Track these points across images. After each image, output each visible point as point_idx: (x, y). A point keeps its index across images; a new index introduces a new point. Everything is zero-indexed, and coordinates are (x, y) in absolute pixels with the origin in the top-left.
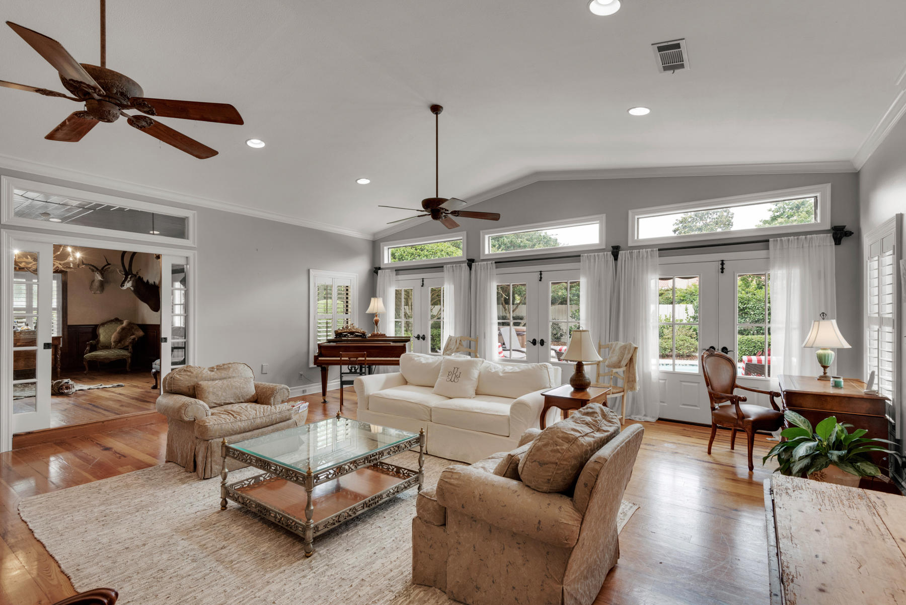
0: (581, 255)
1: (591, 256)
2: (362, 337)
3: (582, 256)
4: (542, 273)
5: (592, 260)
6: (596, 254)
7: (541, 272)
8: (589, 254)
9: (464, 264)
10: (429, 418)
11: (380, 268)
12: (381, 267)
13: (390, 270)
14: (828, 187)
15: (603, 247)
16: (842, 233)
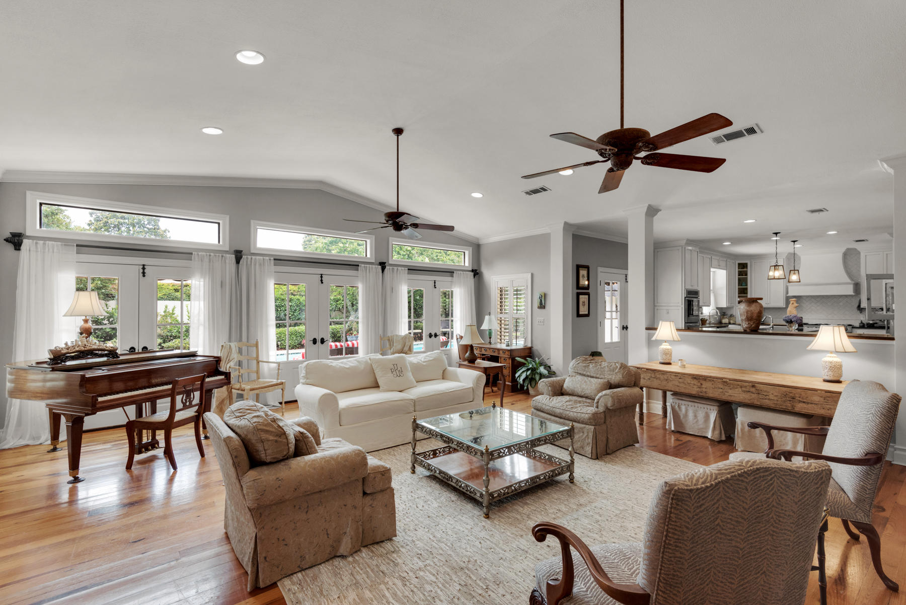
1: (367, 267)
3: (359, 266)
4: (323, 276)
5: (368, 271)
6: (371, 266)
7: (321, 275)
8: (364, 265)
9: (227, 256)
11: (25, 237)
12: (29, 235)
13: (59, 243)
14: (471, 249)
15: (373, 261)
16: (476, 273)
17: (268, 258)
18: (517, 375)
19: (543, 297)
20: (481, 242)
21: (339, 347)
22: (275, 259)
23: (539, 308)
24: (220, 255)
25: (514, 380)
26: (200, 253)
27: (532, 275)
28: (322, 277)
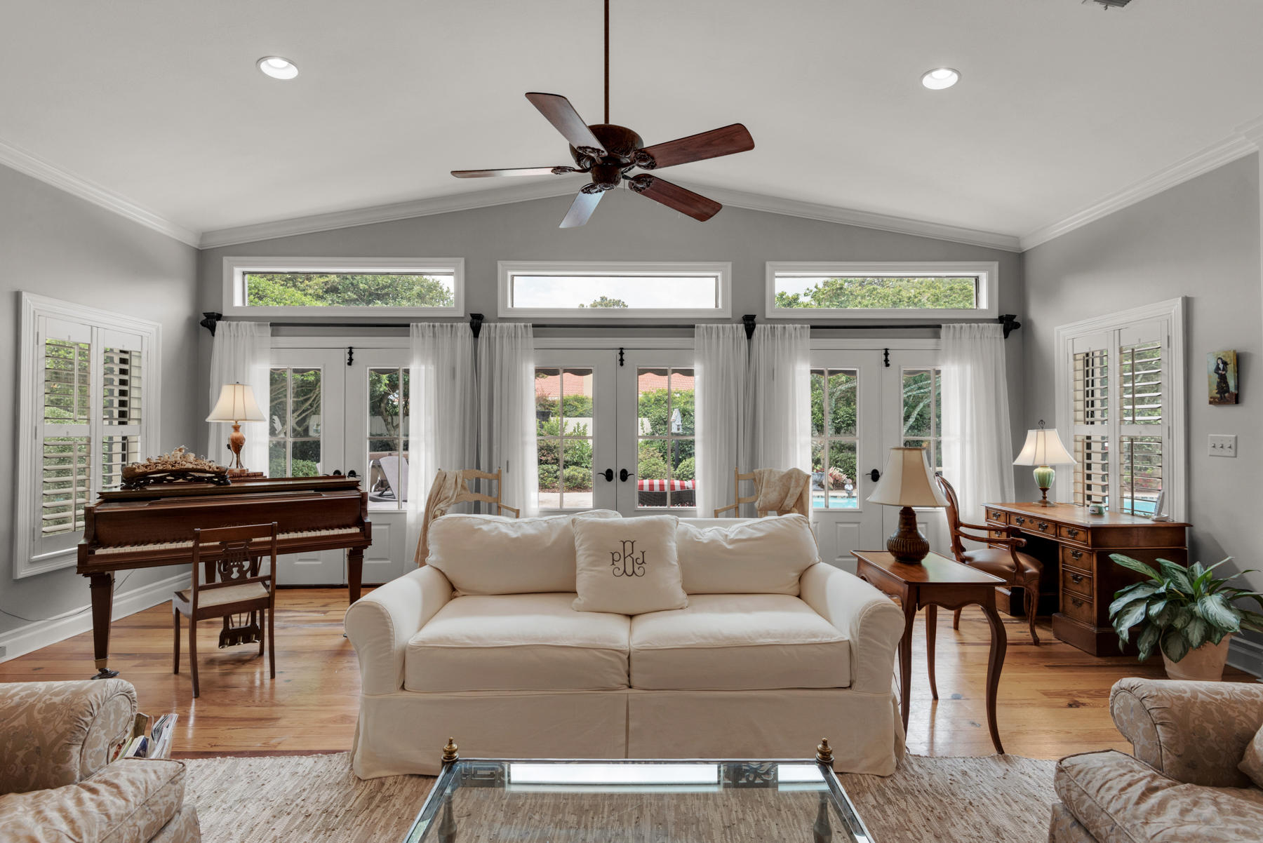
0: (696, 325)
1: (711, 328)
2: (214, 482)
3: (698, 327)
5: (714, 336)
6: (720, 325)
7: (622, 349)
8: (708, 325)
9: (460, 325)
10: (625, 681)
11: (219, 317)
12: (224, 315)
13: (253, 323)
14: (995, 266)
15: (729, 316)
16: (1011, 324)
17: (523, 324)
18: (1115, 607)
19: (1231, 367)
20: (1027, 245)
21: (657, 489)
22: (534, 326)
23: (1213, 401)
24: (449, 324)
25: (1105, 620)
26: (420, 324)
27: (1188, 304)
28: (621, 354)
